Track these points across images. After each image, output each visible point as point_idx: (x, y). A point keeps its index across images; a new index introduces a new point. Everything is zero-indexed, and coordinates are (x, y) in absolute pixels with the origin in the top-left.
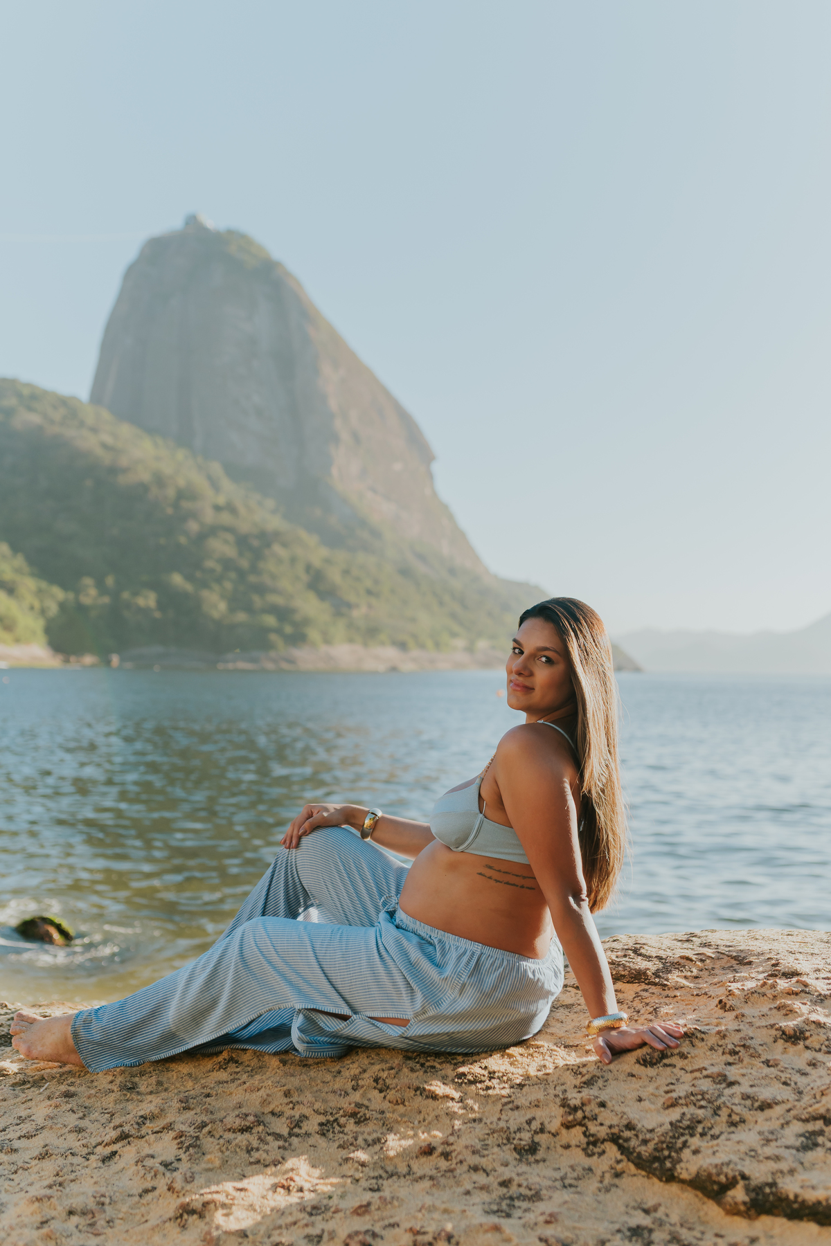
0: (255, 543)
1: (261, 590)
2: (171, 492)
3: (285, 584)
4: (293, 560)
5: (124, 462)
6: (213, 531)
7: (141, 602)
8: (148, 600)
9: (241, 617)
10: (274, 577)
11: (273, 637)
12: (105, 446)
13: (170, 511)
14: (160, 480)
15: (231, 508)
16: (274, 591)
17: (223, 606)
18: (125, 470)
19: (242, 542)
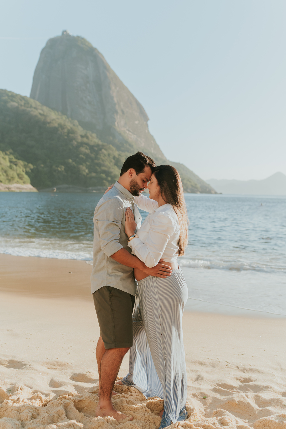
0: (96, 149)
1: (100, 165)
2: (66, 130)
3: (107, 163)
4: (109, 155)
5: (48, 120)
6: (82, 144)
7: (59, 169)
8: (62, 168)
9: (94, 174)
10: (103, 161)
11: (105, 181)
12: (40, 114)
13: (66, 137)
14: (62, 127)
15: (86, 136)
16: (104, 165)
17: (87, 171)
18: (49, 123)
19: (92, 148)
